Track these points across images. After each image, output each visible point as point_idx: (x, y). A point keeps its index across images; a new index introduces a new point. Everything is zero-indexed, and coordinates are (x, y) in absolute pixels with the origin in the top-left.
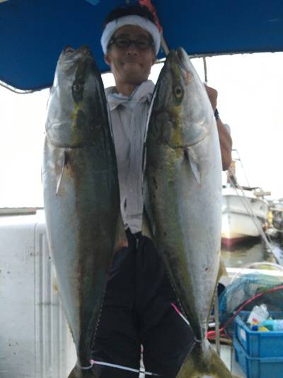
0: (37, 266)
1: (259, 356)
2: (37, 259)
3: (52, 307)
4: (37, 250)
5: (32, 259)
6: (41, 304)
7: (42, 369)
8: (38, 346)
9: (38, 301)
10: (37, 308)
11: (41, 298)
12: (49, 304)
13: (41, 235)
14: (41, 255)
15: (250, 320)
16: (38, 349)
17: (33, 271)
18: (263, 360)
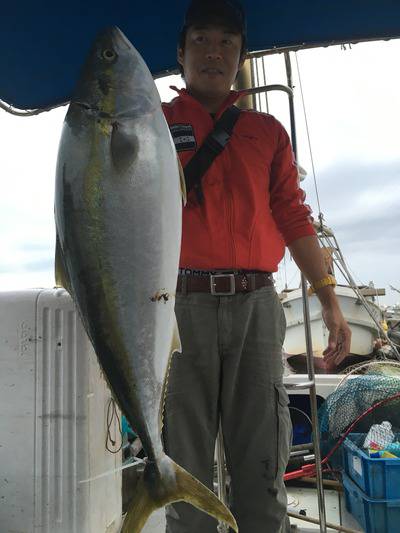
0: (40, 357)
1: (384, 497)
2: (40, 345)
3: (62, 421)
4: (40, 332)
5: (31, 346)
6: (44, 417)
7: (44, 521)
8: (39, 483)
9: (39, 412)
10: (39, 422)
11: (44, 408)
12: (56, 416)
13: (46, 310)
14: (45, 340)
15: (367, 444)
16: (38, 490)
17: (32, 367)
18: (391, 502)
